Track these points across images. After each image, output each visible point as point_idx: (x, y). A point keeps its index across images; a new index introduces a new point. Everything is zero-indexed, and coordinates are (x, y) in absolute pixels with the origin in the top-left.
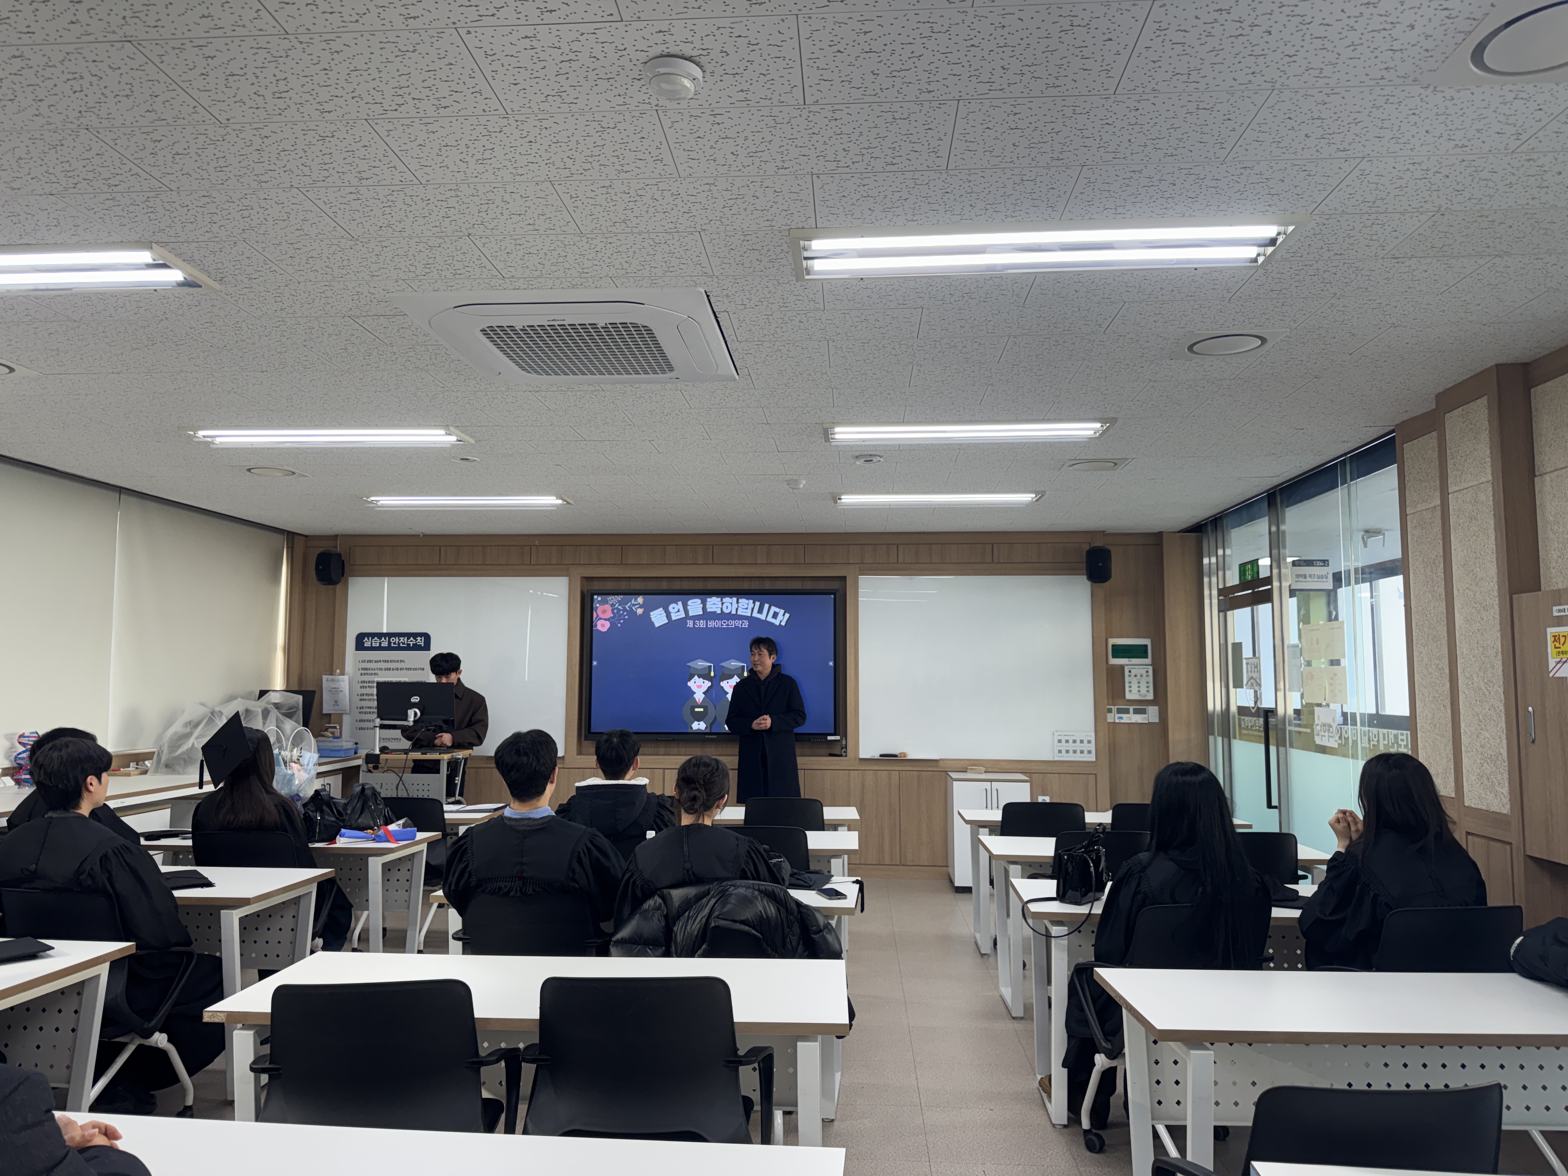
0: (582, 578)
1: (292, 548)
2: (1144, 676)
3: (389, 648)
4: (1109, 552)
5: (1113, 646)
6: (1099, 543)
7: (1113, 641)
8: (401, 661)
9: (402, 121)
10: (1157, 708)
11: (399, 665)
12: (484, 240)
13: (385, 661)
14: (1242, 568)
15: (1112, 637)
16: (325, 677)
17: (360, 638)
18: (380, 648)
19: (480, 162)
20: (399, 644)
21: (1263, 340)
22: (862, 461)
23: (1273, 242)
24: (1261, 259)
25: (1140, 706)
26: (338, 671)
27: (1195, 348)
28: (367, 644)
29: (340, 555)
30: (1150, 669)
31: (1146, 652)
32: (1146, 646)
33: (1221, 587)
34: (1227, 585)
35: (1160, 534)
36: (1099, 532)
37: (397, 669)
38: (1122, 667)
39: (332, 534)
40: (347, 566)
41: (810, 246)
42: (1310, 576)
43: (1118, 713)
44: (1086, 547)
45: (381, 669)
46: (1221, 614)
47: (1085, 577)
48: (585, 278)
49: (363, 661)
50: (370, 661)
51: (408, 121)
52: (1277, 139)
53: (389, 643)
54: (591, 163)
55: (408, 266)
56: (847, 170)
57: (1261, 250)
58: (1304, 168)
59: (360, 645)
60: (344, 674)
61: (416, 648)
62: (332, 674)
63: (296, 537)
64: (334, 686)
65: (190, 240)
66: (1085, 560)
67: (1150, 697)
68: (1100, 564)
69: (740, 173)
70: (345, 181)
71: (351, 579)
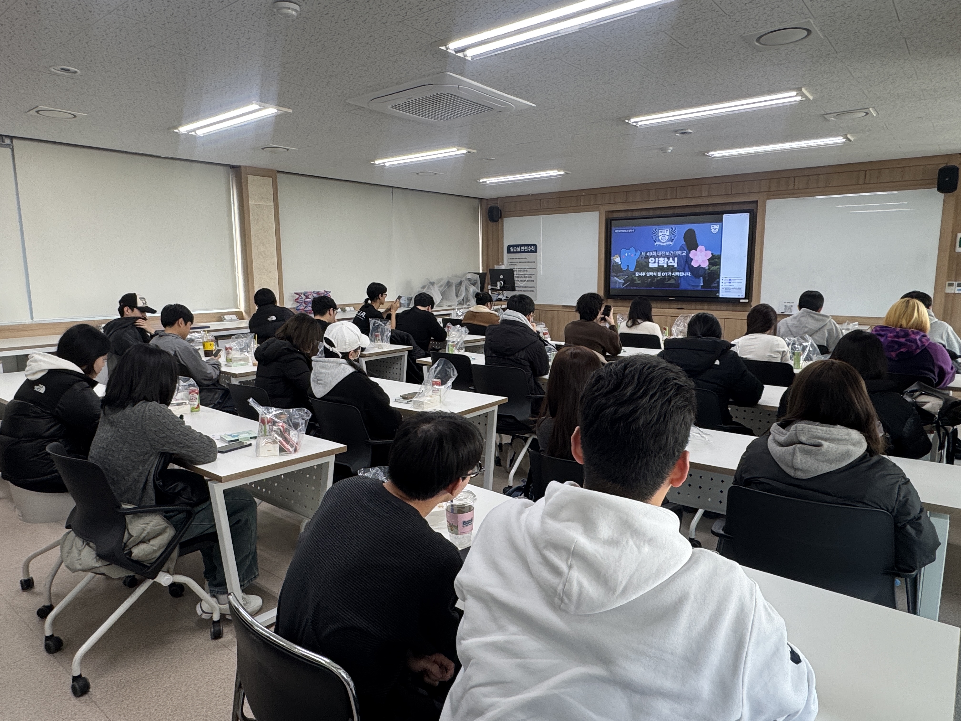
0: (606, 211)
1: (482, 206)
3: (520, 252)
4: (957, 169)
5: (960, 239)
6: (950, 163)
7: (960, 235)
8: (526, 258)
11: (525, 260)
13: (519, 259)
15: (959, 232)
16: (495, 266)
17: (509, 247)
18: (517, 252)
20: (524, 250)
26: (501, 263)
28: (512, 250)
29: (499, 207)
36: (954, 154)
37: (524, 262)
39: (496, 197)
40: (502, 213)
44: (939, 167)
45: (518, 262)
49: (510, 259)
50: (513, 259)
53: (521, 249)
59: (509, 252)
60: (503, 265)
61: (531, 252)
63: (483, 201)
68: (947, 179)
71: (505, 219)
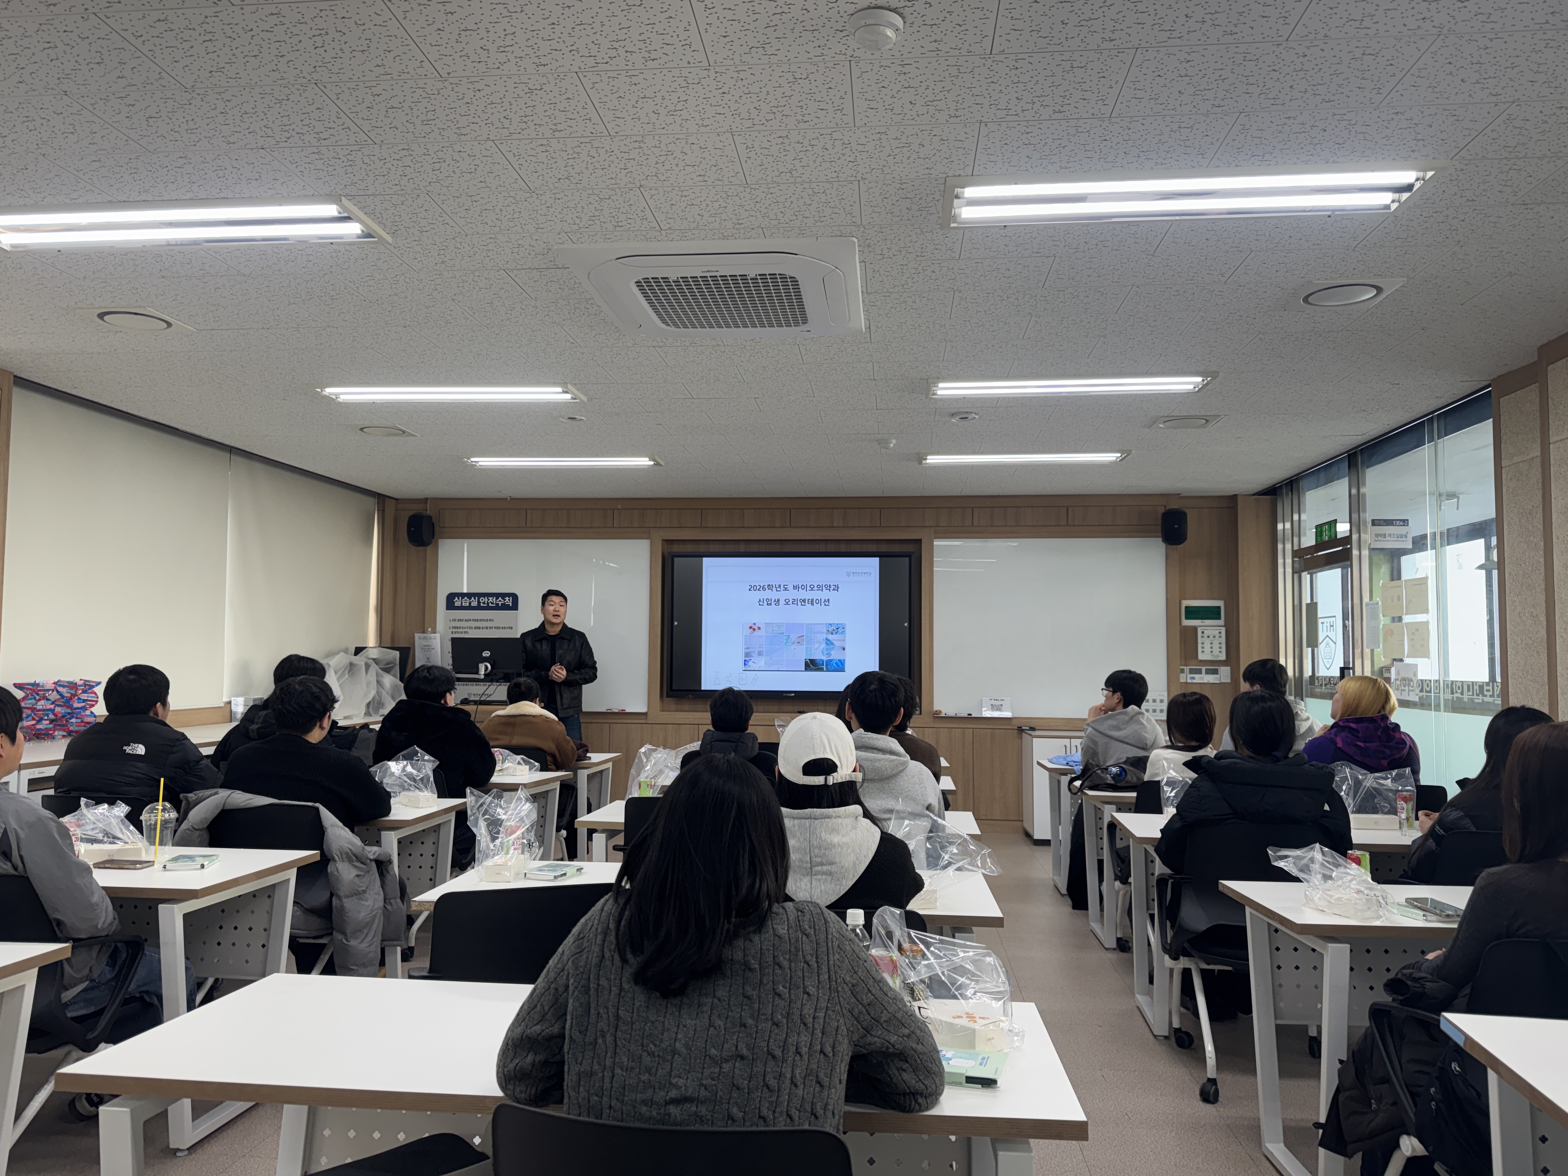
0: (663, 540)
1: (383, 510)
2: (1217, 637)
3: (479, 608)
4: (1185, 514)
5: (1186, 607)
6: (1174, 505)
7: (1186, 603)
8: (490, 620)
9: (610, 74)
10: (1229, 668)
11: (489, 624)
12: (652, 192)
13: (475, 620)
14: (1319, 529)
15: (1185, 599)
16: (417, 636)
17: (451, 598)
18: (470, 608)
19: (670, 113)
20: (488, 604)
21: (1379, 290)
22: (958, 418)
23: (1409, 188)
24: (1394, 206)
25: (1213, 667)
26: (430, 629)
27: (1310, 299)
28: (458, 604)
29: (430, 518)
30: (1223, 630)
31: (1219, 613)
32: (1219, 608)
33: (1296, 548)
34: (1302, 547)
35: (1235, 497)
36: (1175, 495)
37: (487, 628)
38: (1195, 629)
39: (422, 497)
40: (437, 529)
41: (963, 193)
42: (1390, 535)
43: (1191, 673)
44: (1162, 510)
45: (471, 628)
46: (1296, 576)
47: (1160, 539)
48: (737, 229)
49: (454, 620)
50: (460, 620)
51: (614, 74)
52: (1434, 84)
53: (479, 602)
54: (774, 113)
55: (575, 218)
56: (1016, 118)
57: (1396, 196)
58: (1454, 113)
59: (450, 605)
60: (435, 633)
61: (505, 607)
62: (424, 632)
63: (387, 500)
64: (425, 644)
65: (378, 193)
66: (1160, 523)
67: (1223, 657)
68: (1176, 526)
69: (913, 122)
70: (540, 133)
71: (440, 541)
